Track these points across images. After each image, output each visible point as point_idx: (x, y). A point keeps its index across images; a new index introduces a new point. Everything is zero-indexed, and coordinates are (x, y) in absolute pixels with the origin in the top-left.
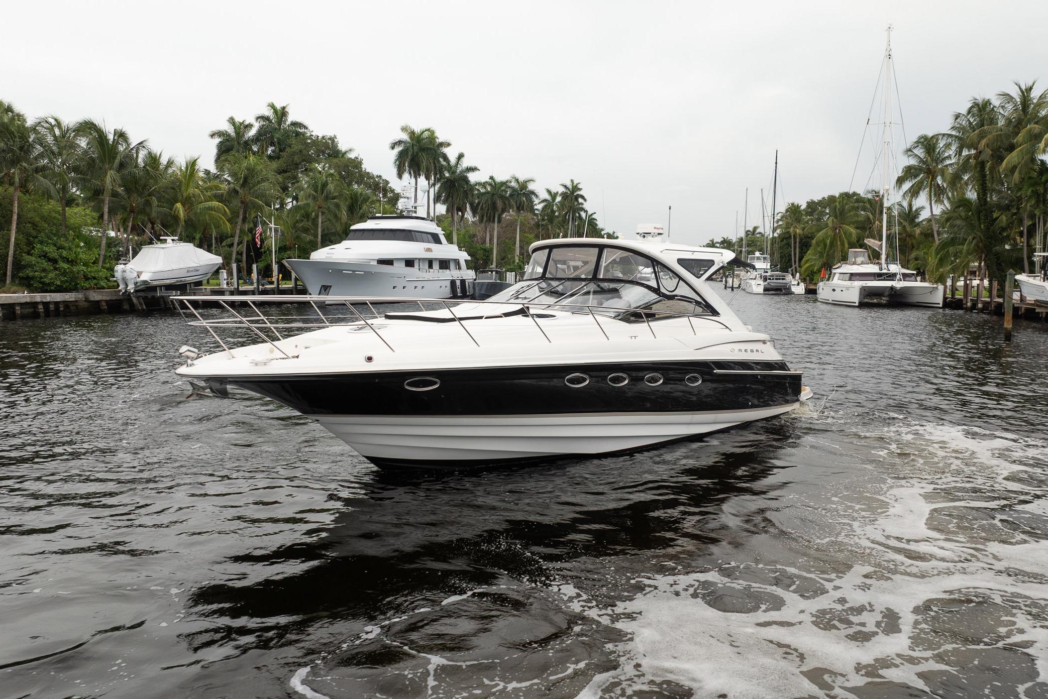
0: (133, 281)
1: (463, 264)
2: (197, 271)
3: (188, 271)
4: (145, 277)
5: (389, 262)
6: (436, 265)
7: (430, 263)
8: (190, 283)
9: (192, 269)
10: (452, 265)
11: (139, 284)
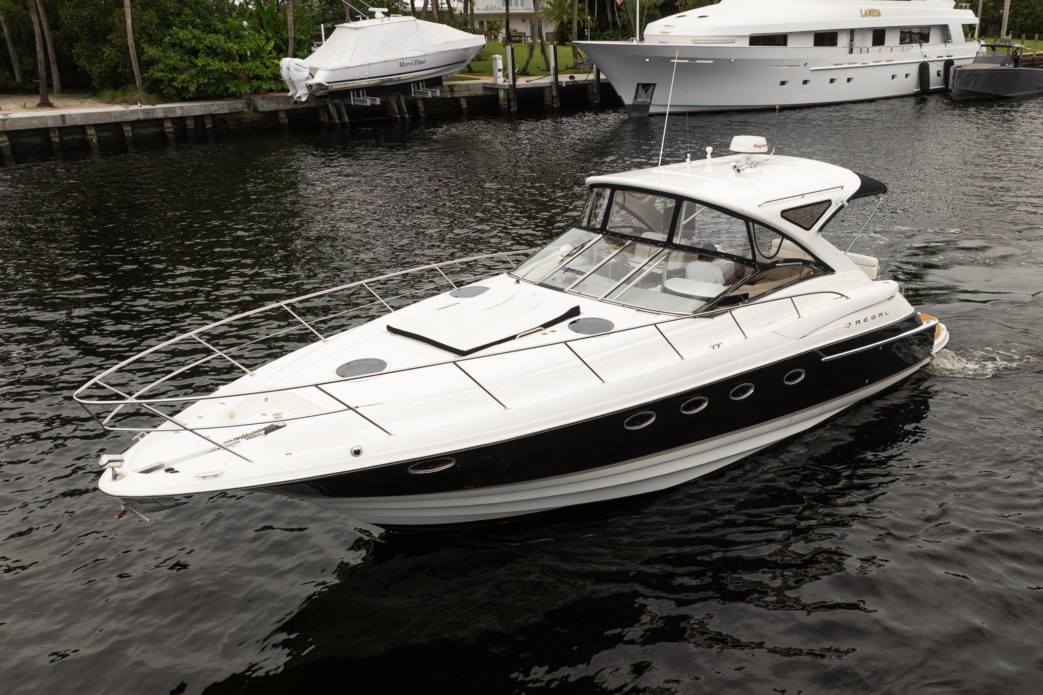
0: (303, 84)
1: (957, 32)
2: (421, 62)
3: (402, 65)
4: (320, 78)
5: (780, 40)
6: (892, 40)
7: (879, 36)
8: (418, 82)
9: (411, 61)
10: (934, 36)
11: (314, 88)
